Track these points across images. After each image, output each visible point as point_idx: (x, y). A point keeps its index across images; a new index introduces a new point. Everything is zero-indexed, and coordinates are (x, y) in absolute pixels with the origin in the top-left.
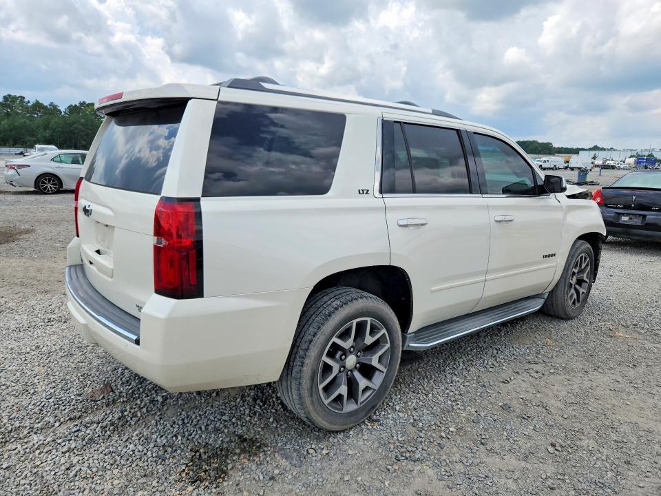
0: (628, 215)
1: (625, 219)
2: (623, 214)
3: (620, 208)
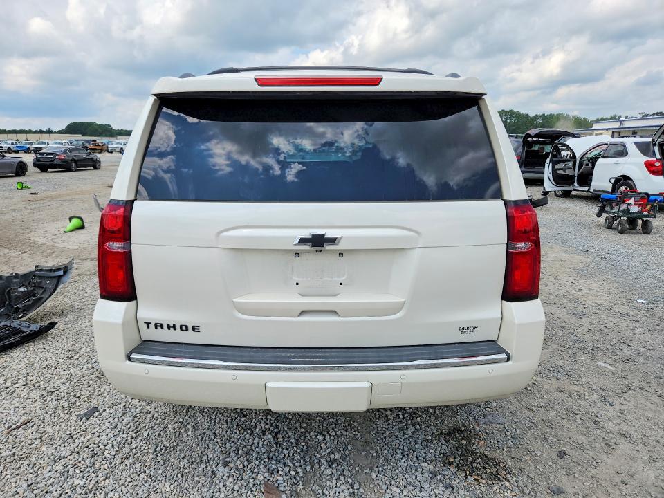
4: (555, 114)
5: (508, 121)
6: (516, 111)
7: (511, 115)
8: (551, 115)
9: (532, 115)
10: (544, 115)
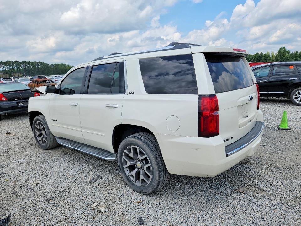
0: (21, 102)
1: (21, 104)
2: (19, 103)
3: (16, 100)
4: (60, 64)
5: (39, 67)
6: (42, 62)
7: (40, 64)
8: (58, 64)
9: (50, 64)
10: (55, 64)
